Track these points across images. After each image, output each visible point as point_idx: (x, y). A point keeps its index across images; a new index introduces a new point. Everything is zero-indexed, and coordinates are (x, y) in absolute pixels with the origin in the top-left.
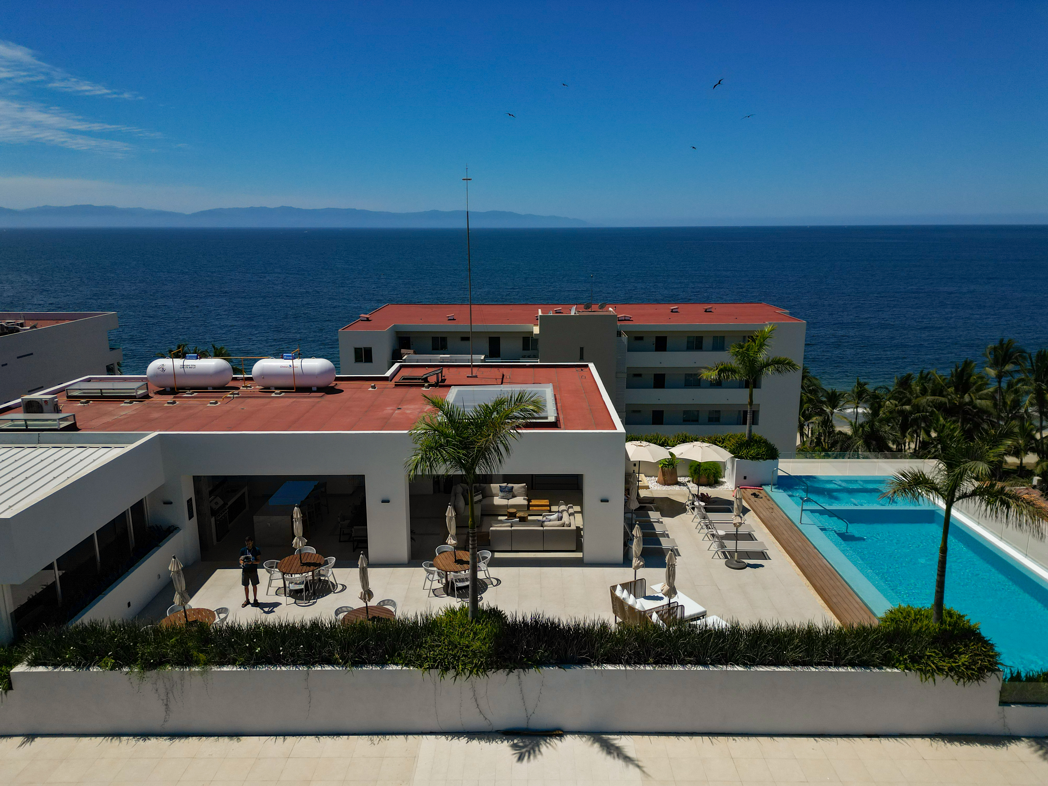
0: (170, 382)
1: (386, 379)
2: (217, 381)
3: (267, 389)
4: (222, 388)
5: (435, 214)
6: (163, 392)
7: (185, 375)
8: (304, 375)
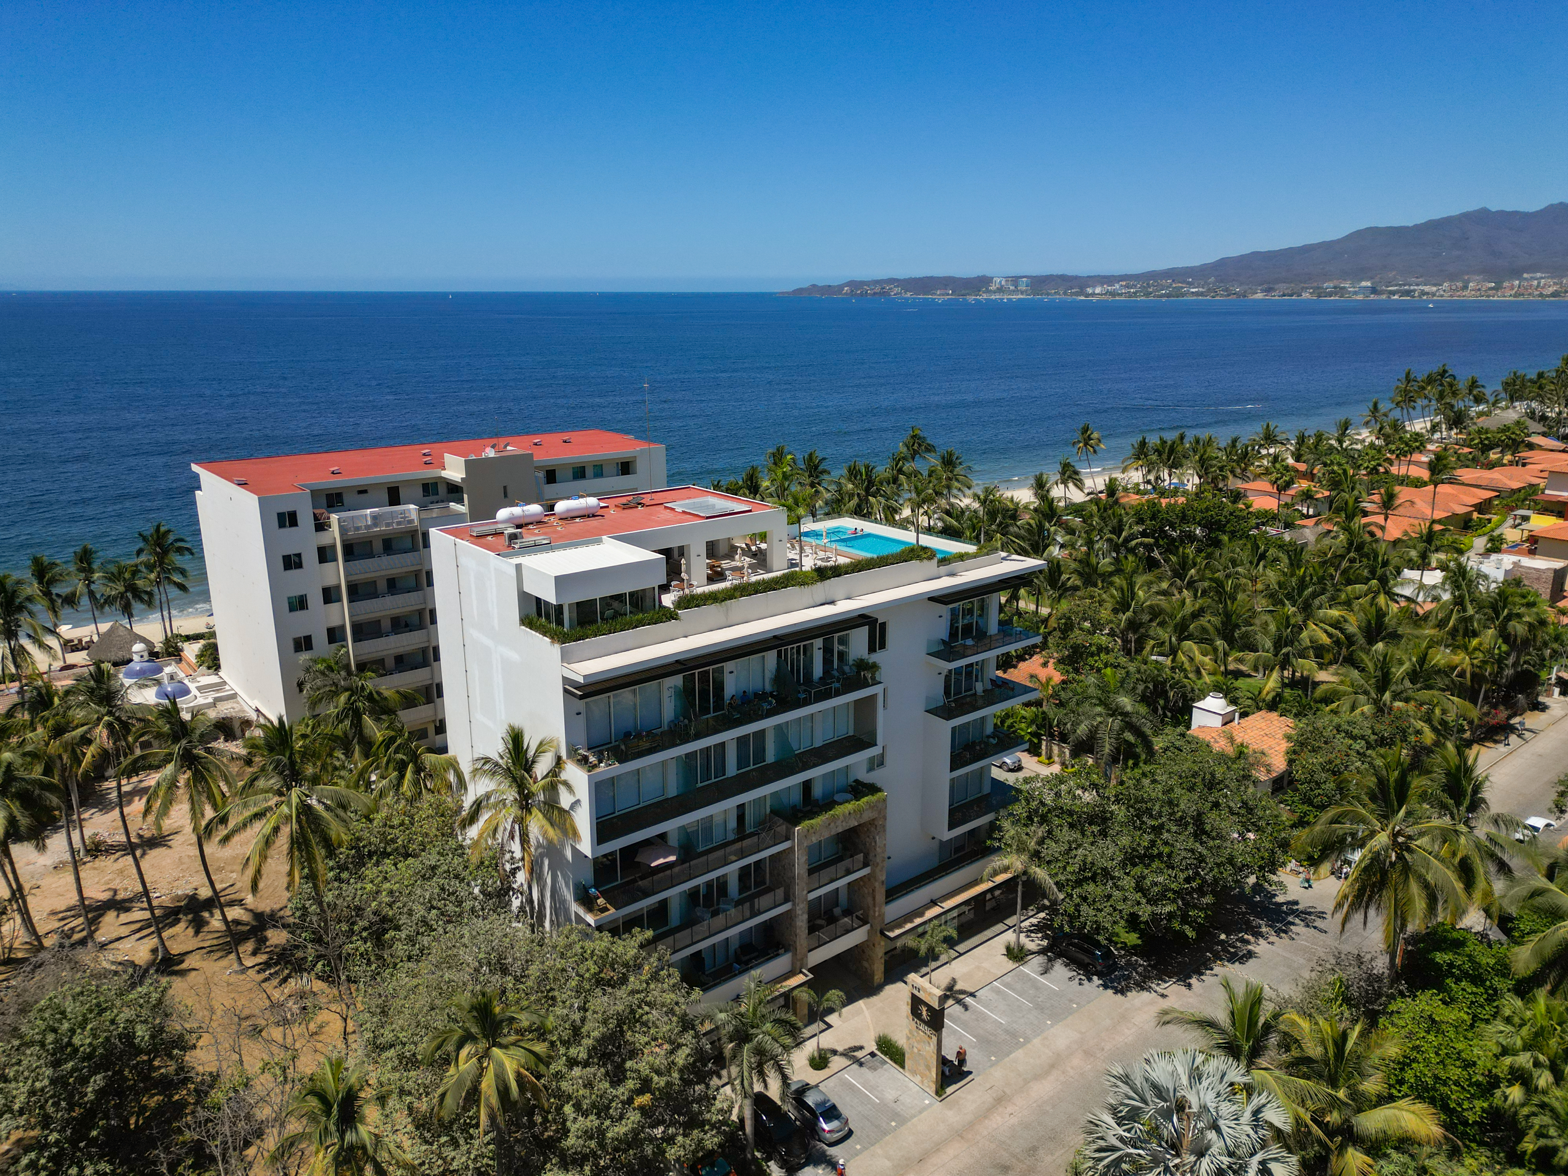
4: (541, 522)
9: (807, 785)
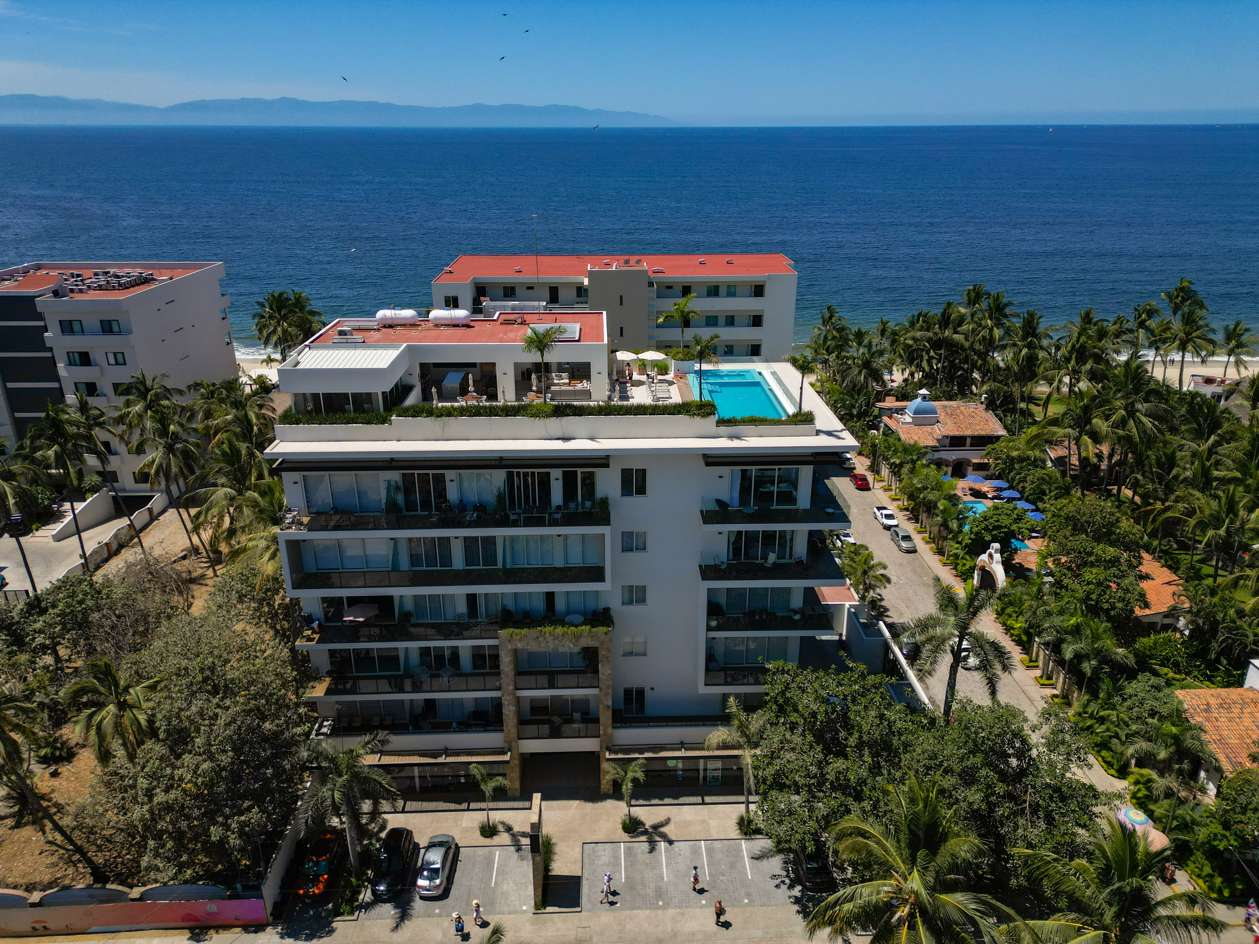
0: (390, 322)
1: (494, 320)
2: (411, 322)
3: (437, 326)
4: (414, 325)
5: (479, 109)
6: (385, 327)
7: (397, 319)
8: (456, 318)
9: (550, 597)
